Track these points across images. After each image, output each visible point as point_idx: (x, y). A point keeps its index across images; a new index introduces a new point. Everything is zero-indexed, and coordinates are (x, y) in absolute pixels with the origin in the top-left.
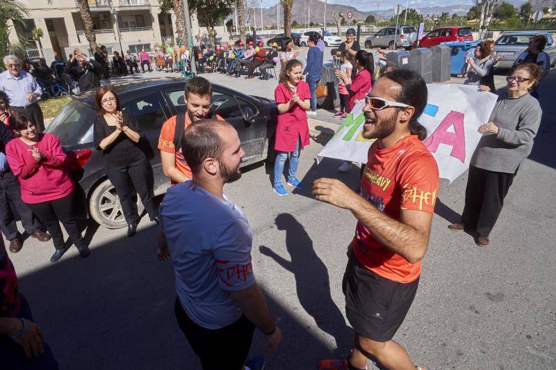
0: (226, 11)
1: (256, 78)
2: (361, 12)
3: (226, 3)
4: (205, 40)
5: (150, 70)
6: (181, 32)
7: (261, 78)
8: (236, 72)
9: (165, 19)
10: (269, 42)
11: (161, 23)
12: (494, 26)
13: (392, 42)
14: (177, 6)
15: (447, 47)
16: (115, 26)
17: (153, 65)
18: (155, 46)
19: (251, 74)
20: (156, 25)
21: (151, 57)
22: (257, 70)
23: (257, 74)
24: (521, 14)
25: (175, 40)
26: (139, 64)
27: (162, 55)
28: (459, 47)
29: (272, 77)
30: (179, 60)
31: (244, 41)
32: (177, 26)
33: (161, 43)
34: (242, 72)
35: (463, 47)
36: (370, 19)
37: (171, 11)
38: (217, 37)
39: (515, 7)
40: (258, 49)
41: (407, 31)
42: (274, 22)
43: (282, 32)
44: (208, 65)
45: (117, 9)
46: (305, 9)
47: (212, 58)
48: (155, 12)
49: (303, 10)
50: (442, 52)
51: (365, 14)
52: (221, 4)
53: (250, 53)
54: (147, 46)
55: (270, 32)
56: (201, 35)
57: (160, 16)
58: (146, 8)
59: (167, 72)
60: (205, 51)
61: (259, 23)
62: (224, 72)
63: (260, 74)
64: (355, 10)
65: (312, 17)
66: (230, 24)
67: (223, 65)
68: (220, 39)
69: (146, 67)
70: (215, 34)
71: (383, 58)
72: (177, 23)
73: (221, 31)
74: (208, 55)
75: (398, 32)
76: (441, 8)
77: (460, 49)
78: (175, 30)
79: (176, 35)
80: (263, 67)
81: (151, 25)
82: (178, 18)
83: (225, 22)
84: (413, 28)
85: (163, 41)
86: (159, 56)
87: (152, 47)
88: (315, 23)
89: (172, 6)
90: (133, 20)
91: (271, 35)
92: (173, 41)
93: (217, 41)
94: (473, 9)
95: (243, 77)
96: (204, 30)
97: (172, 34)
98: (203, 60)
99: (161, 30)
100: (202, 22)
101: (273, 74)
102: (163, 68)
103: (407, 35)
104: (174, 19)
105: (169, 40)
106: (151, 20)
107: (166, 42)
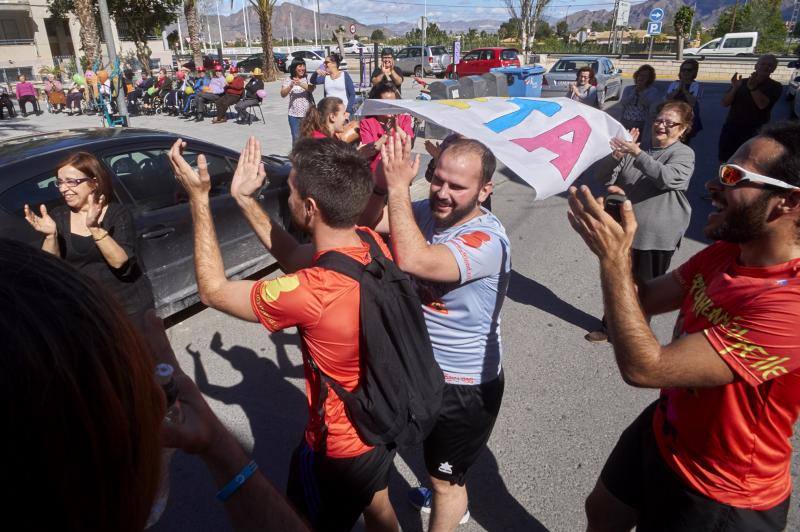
0: (164, 18)
1: (231, 122)
2: (363, 25)
3: (165, 5)
4: (131, 61)
5: (37, 112)
6: (91, 49)
7: (238, 122)
8: (195, 114)
9: (57, 29)
11: (51, 32)
13: (418, 67)
14: (81, 6)
15: (501, 74)
17: (43, 103)
18: (41, 72)
19: (222, 116)
20: (41, 36)
21: (37, 90)
22: (232, 109)
23: (232, 116)
24: (559, 34)
25: (78, 62)
26: (15, 101)
27: (59, 86)
28: (515, 74)
29: (256, 119)
30: (96, 95)
31: (199, 64)
32: (83, 39)
33: (52, 67)
34: (206, 114)
35: (519, 74)
36: (377, 35)
37: (70, 15)
38: (151, 57)
39: (550, 25)
40: (230, 77)
41: (436, 52)
42: (238, 35)
43: (260, 50)
44: (147, 102)
46: (284, 18)
47: (151, 90)
48: (40, 14)
49: (281, 20)
50: (498, 81)
51: (369, 27)
52: (158, 7)
53: (216, 86)
54: (27, 72)
55: (234, 51)
56: (124, 55)
57: (47, 22)
58: (22, 8)
59: (71, 114)
61: (215, 36)
62: (174, 112)
63: (237, 116)
64: (355, 23)
65: (296, 30)
66: (173, 38)
67: (171, 101)
68: (158, 60)
69: (29, 107)
70: (150, 53)
71: (426, 89)
72: (82, 34)
73: (159, 49)
74: (146, 86)
75: (426, 54)
76: (465, 23)
77: (516, 77)
78: (77, 44)
79: (80, 54)
80: (241, 104)
81: (32, 36)
82: (82, 26)
83: (165, 34)
84: (443, 48)
85: (56, 63)
86: (54, 89)
87: (36, 72)
88: (300, 39)
89: (71, 7)
91: (240, 56)
92: (74, 63)
93: (153, 64)
94: (504, 25)
95: (208, 120)
96: (128, 48)
97: (71, 52)
98: (137, 94)
99: (52, 45)
100: (125, 34)
101: (259, 117)
102: (63, 106)
103: (437, 58)
104: (75, 27)
105: (67, 61)
106: (32, 27)
107: (61, 65)
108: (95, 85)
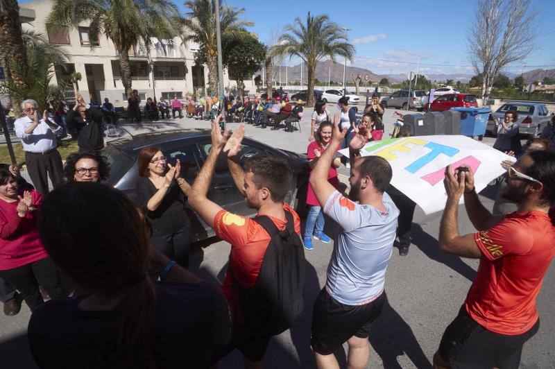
0: (255, 68)
1: (281, 129)
2: (376, 75)
3: (256, 61)
4: (233, 91)
5: (181, 117)
6: (213, 84)
7: (286, 131)
8: (262, 124)
9: (198, 71)
10: (293, 97)
11: (194, 74)
12: (494, 95)
13: (405, 104)
14: (211, 60)
15: (457, 112)
16: (151, 75)
17: (184, 112)
18: (186, 95)
19: (277, 126)
20: (189, 76)
21: (183, 105)
22: (283, 122)
23: (282, 126)
24: (516, 85)
25: (206, 91)
26: (170, 110)
27: (193, 103)
28: (468, 112)
29: (296, 129)
30: (210, 110)
31: (270, 95)
32: (209, 78)
33: (192, 92)
34: (268, 124)
35: (470, 112)
36: (384, 82)
37: (205, 65)
38: (245, 89)
39: (510, 79)
40: (284, 104)
41: (419, 94)
42: (297, 78)
43: (306, 88)
44: (237, 115)
45: (154, 60)
46: (326, 69)
47: (240, 109)
48: (190, 64)
49: (324, 70)
50: (453, 117)
51: (379, 76)
52: (251, 62)
53: (275, 109)
54: (179, 94)
55: (293, 88)
56: (230, 87)
57: (193, 68)
58: (181, 60)
59: (197, 119)
60: (235, 102)
61: (283, 78)
62: (251, 122)
63: (286, 127)
64: (370, 73)
65: (332, 77)
66: (258, 80)
67: (250, 116)
68: (248, 91)
69: (177, 113)
70: (244, 87)
71: (401, 119)
72: (209, 76)
73: (249, 85)
74: (237, 106)
75: (411, 95)
76: (445, 75)
77: (468, 114)
78: (206, 81)
79: (207, 86)
80: (288, 120)
81: (185, 75)
82: (210, 71)
83: (254, 77)
84: (424, 92)
85: (195, 90)
86: (191, 105)
87: (184, 95)
88: (334, 82)
89: (206, 61)
90: (169, 70)
91: (295, 91)
92: (204, 91)
93: (245, 93)
94: (474, 78)
95: (269, 128)
96: (234, 83)
97: (203, 85)
98: (232, 111)
99: (194, 80)
100: (232, 76)
101: (298, 127)
102: (193, 115)
103: (419, 98)
104: (206, 71)
105: (200, 89)
106: (186, 71)
107: (197, 92)
108: (210, 105)
